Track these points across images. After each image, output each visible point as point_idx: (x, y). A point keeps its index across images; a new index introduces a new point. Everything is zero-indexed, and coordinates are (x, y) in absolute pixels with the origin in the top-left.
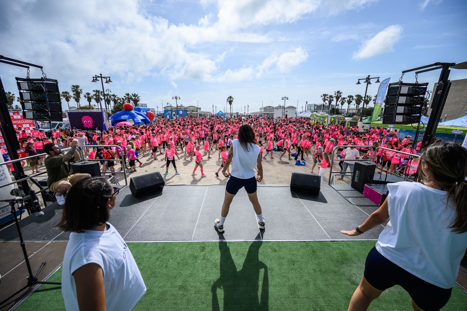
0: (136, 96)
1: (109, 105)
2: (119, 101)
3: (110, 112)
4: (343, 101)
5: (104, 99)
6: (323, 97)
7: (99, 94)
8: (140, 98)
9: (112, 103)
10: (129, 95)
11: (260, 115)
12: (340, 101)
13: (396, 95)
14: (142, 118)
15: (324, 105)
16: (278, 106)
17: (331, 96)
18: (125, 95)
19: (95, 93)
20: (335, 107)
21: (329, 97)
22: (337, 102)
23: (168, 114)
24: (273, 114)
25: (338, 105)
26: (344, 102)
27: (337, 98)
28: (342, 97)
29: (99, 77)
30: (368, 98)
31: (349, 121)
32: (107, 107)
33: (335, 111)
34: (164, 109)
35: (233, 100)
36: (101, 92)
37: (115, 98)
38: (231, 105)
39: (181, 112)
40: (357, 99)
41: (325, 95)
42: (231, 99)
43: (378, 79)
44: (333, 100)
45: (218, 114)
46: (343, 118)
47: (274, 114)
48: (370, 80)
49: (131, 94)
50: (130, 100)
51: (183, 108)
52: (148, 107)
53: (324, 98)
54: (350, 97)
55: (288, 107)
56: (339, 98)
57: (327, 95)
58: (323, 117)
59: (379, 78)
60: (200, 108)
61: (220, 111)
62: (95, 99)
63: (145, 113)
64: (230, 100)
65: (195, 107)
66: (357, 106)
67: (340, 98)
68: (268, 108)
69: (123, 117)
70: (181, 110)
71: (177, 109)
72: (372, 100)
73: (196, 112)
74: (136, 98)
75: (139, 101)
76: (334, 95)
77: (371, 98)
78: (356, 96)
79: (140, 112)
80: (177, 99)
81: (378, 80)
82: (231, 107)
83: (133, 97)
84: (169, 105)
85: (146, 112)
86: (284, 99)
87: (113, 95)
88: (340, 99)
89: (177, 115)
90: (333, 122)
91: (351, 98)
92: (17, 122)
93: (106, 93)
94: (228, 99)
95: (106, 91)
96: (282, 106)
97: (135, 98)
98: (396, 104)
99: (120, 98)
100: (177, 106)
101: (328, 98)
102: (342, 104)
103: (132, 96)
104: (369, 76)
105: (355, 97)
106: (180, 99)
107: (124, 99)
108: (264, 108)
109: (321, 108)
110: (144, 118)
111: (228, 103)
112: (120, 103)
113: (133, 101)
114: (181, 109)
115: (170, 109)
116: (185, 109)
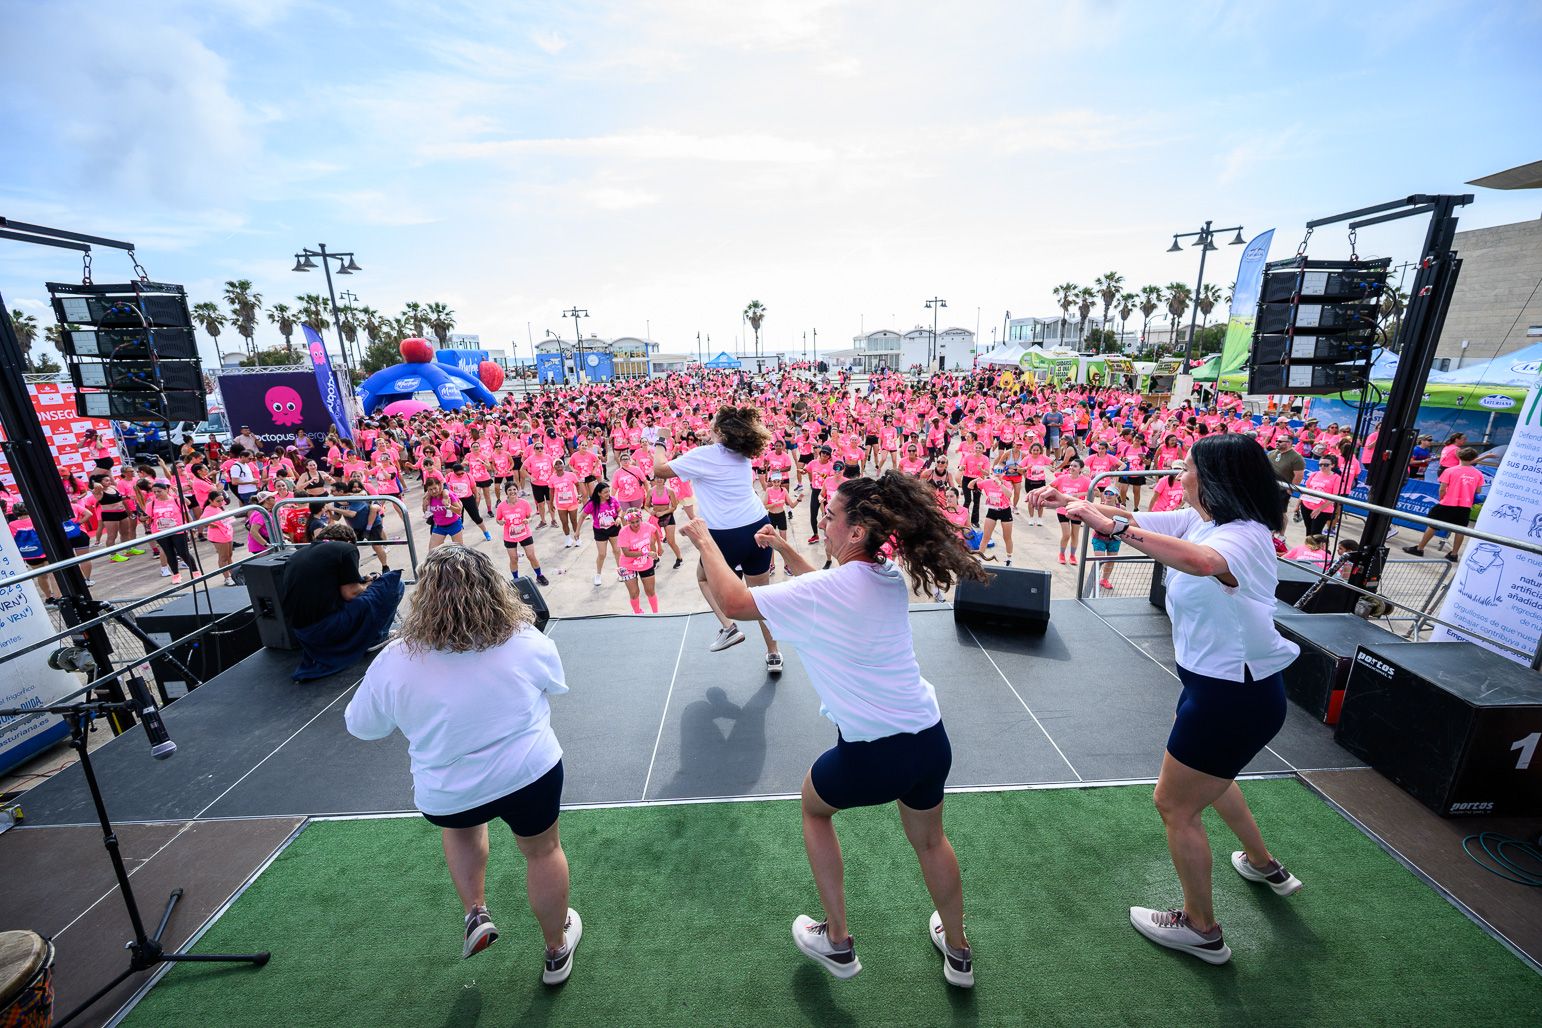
0: (440, 312)
1: (354, 344)
2: (385, 329)
3: (358, 367)
4: (1126, 306)
5: (337, 323)
6: (1062, 294)
7: (316, 307)
8: (453, 316)
9: (362, 336)
10: (420, 309)
11: (855, 359)
12: (1116, 307)
13: (1287, 301)
14: (466, 386)
15: (1064, 322)
16: (913, 329)
17: (1087, 292)
18: (406, 309)
19: (304, 304)
20: (1101, 327)
21: (1079, 293)
22: (1107, 309)
23: (551, 368)
24: (897, 356)
25: (1111, 320)
26: (1131, 310)
27: (1109, 296)
28: (1124, 292)
29: (315, 254)
30: (1210, 294)
31: (1150, 373)
32: (346, 350)
33: (1102, 339)
34: (536, 352)
35: (763, 313)
36: (325, 302)
37: (373, 319)
38: (759, 331)
40: (1175, 296)
41: (1068, 288)
42: (759, 311)
43: (1239, 233)
44: (1093, 303)
45: (719, 361)
46: (1128, 364)
47: (901, 358)
48: (1212, 236)
49: (423, 306)
50: (423, 324)
51: (598, 345)
52: (483, 347)
53: (1066, 297)
54: (1152, 290)
55: (947, 333)
56: (1113, 295)
57: (1075, 288)
58: (1062, 363)
59: (1242, 227)
60: (655, 345)
61: (723, 353)
62: (304, 326)
64: (755, 313)
65: (641, 342)
66: (1174, 319)
67: (1118, 296)
68: (882, 335)
69: (400, 384)
70: (593, 353)
71: (581, 351)
72: (1222, 301)
73: (644, 356)
75: (453, 327)
76: (1095, 288)
77: (1219, 293)
79: (457, 365)
80: (578, 316)
81: (1239, 235)
82: (757, 337)
83: (433, 313)
84: (552, 337)
85: (478, 363)
86: (933, 304)
87: (366, 311)
88: (1115, 303)
89: (582, 369)
90: (1094, 379)
91: (1154, 296)
92: (52, 417)
93: (340, 304)
94: (746, 312)
95: (342, 298)
96: (926, 328)
98: (1288, 330)
99: (388, 320)
100: (579, 341)
101: (1077, 295)
102: (1125, 314)
103: (429, 310)
104: (1209, 224)
105: (1167, 294)
106: (587, 315)
107: (403, 322)
108: (869, 338)
109: (1055, 330)
110: (471, 386)
111: (749, 323)
112: (388, 335)
113: (432, 328)
114: (591, 348)
115: (557, 350)
116: (606, 348)
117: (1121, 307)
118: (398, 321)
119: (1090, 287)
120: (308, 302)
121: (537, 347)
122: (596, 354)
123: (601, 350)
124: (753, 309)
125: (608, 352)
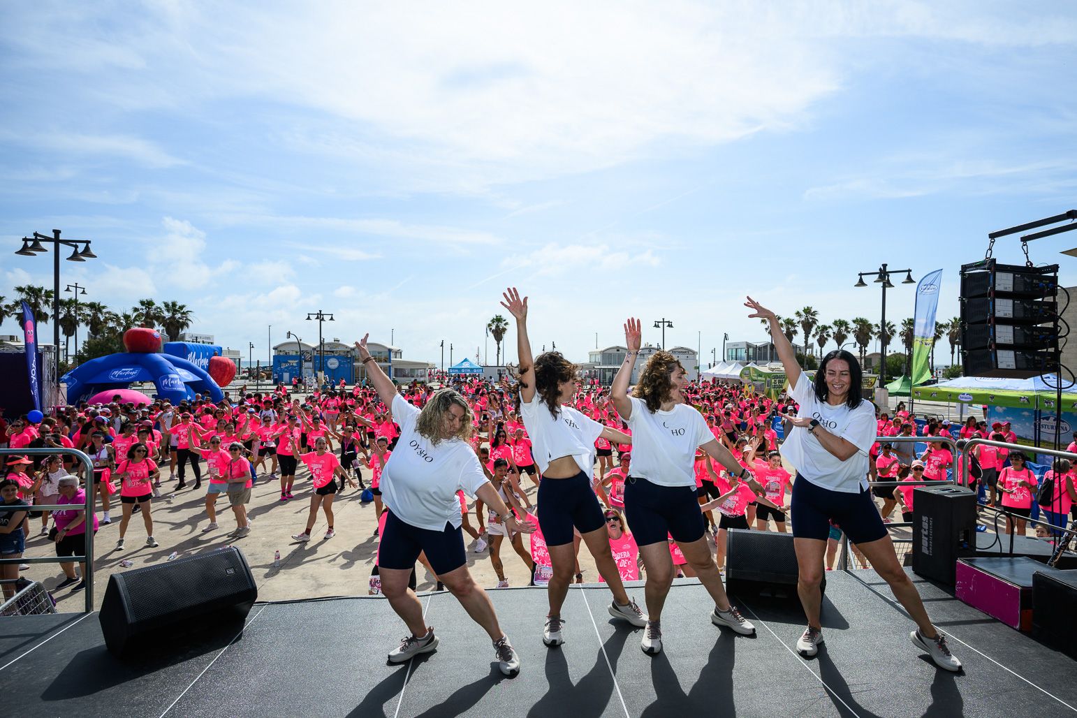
0: (176, 311)
1: (72, 339)
2: (111, 324)
3: (70, 362)
4: (822, 337)
5: (55, 317)
7: (36, 300)
8: (190, 316)
9: (83, 331)
10: (154, 307)
12: (814, 336)
13: (985, 296)
14: (191, 377)
17: (789, 322)
18: (139, 306)
19: (24, 296)
20: (803, 352)
21: (783, 322)
22: (807, 337)
23: (287, 370)
25: (812, 346)
26: (827, 339)
27: (807, 326)
28: (820, 324)
30: (887, 329)
32: (61, 343)
33: (805, 362)
34: (273, 353)
35: (506, 327)
36: (48, 294)
37: (100, 315)
38: (501, 342)
39: (333, 364)
40: (860, 329)
42: (502, 325)
43: (909, 274)
44: (795, 332)
45: (460, 370)
48: (888, 276)
49: (159, 303)
50: (156, 323)
51: (340, 349)
52: (216, 344)
54: (840, 323)
56: (811, 326)
59: (911, 271)
60: (399, 352)
61: (466, 360)
62: (18, 318)
63: (205, 362)
64: (497, 326)
65: (386, 348)
66: (861, 348)
67: (815, 327)
68: (616, 351)
69: (116, 373)
70: (334, 357)
71: (320, 357)
72: (897, 335)
73: (386, 361)
74: (178, 316)
75: (188, 326)
76: (796, 319)
77: (894, 328)
78: (854, 321)
79: (186, 357)
80: (323, 319)
81: (909, 277)
82: (499, 348)
83: (168, 311)
84: (293, 339)
85: (209, 357)
86: (661, 325)
87: (92, 306)
88: (813, 331)
89: (320, 370)
91: (843, 328)
93: (64, 296)
94: (489, 325)
95: (68, 290)
97: (173, 317)
98: (990, 319)
99: (117, 315)
100: (321, 343)
102: (822, 342)
103: (164, 308)
104: (885, 266)
105: (852, 326)
106: (332, 319)
107: (133, 318)
108: (603, 353)
109: (766, 353)
110: (198, 379)
111: (491, 335)
112: (112, 330)
113: (163, 326)
114: (333, 352)
115: (297, 352)
116: (348, 352)
117: (818, 337)
118: (127, 317)
119: (791, 318)
120: (27, 293)
121: (275, 349)
122: (337, 358)
123: (342, 354)
124: (495, 323)
125: (349, 356)
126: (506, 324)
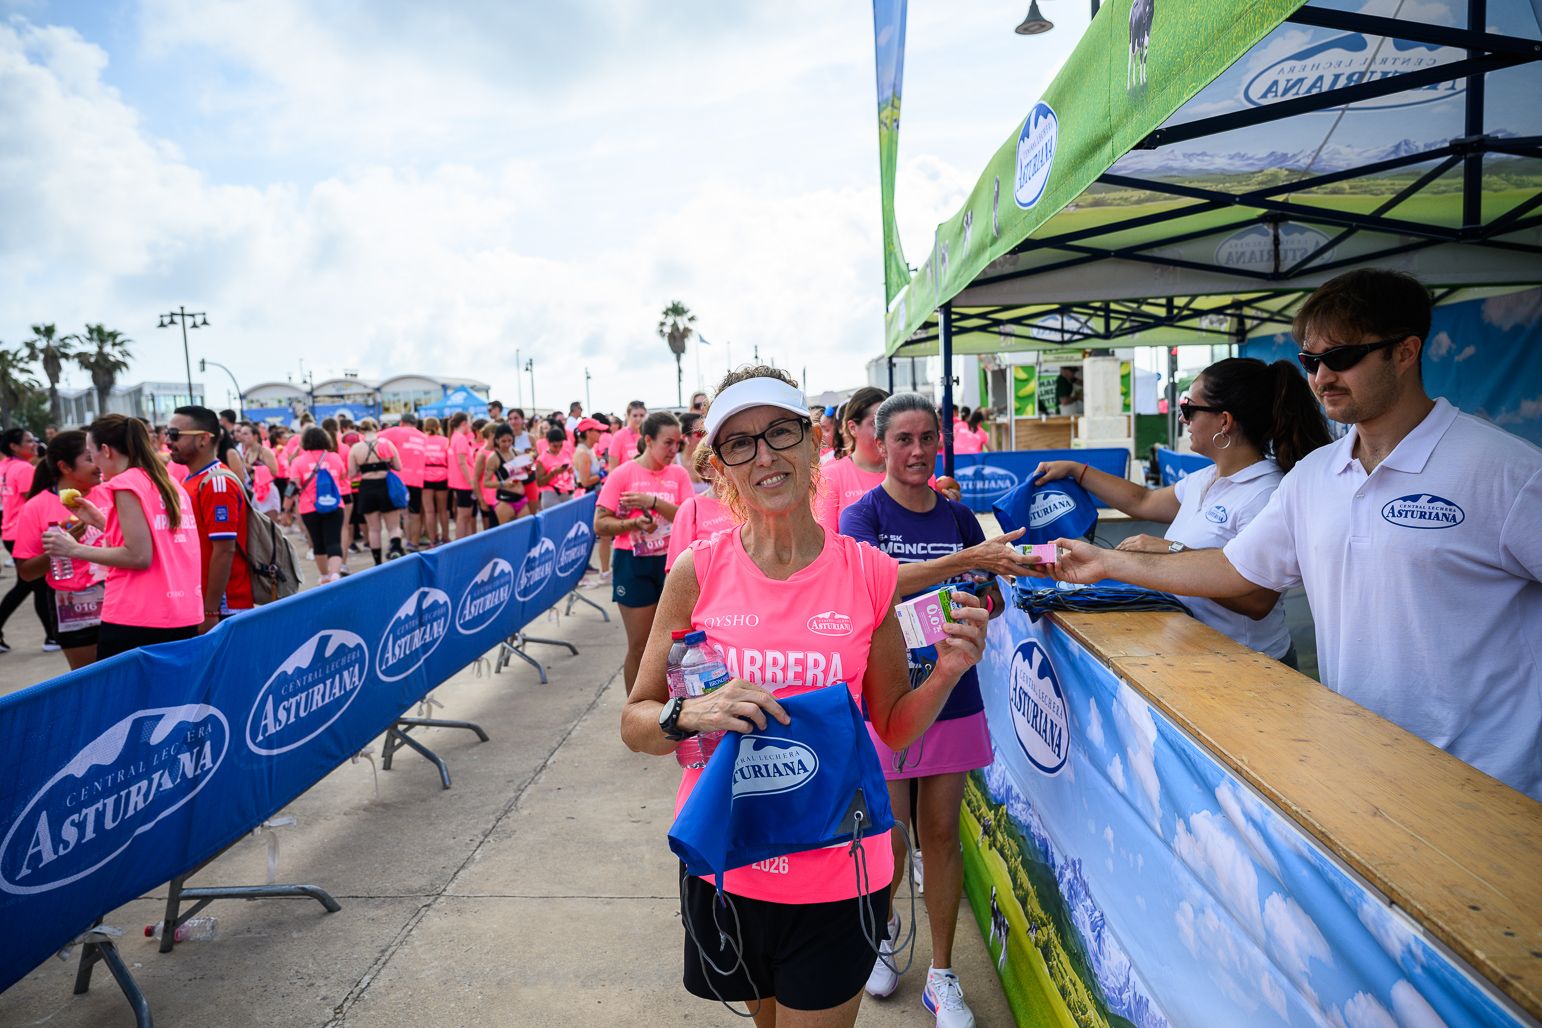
8: (125, 348)
35: (690, 325)
42: (682, 322)
51: (355, 389)
64: (674, 325)
71: (321, 402)
74: (108, 350)
97: (101, 352)
103: (77, 337)
113: (83, 369)
114: (342, 396)
115: (280, 402)
116: (369, 395)
121: (242, 397)
125: (371, 403)
126: (691, 319)
